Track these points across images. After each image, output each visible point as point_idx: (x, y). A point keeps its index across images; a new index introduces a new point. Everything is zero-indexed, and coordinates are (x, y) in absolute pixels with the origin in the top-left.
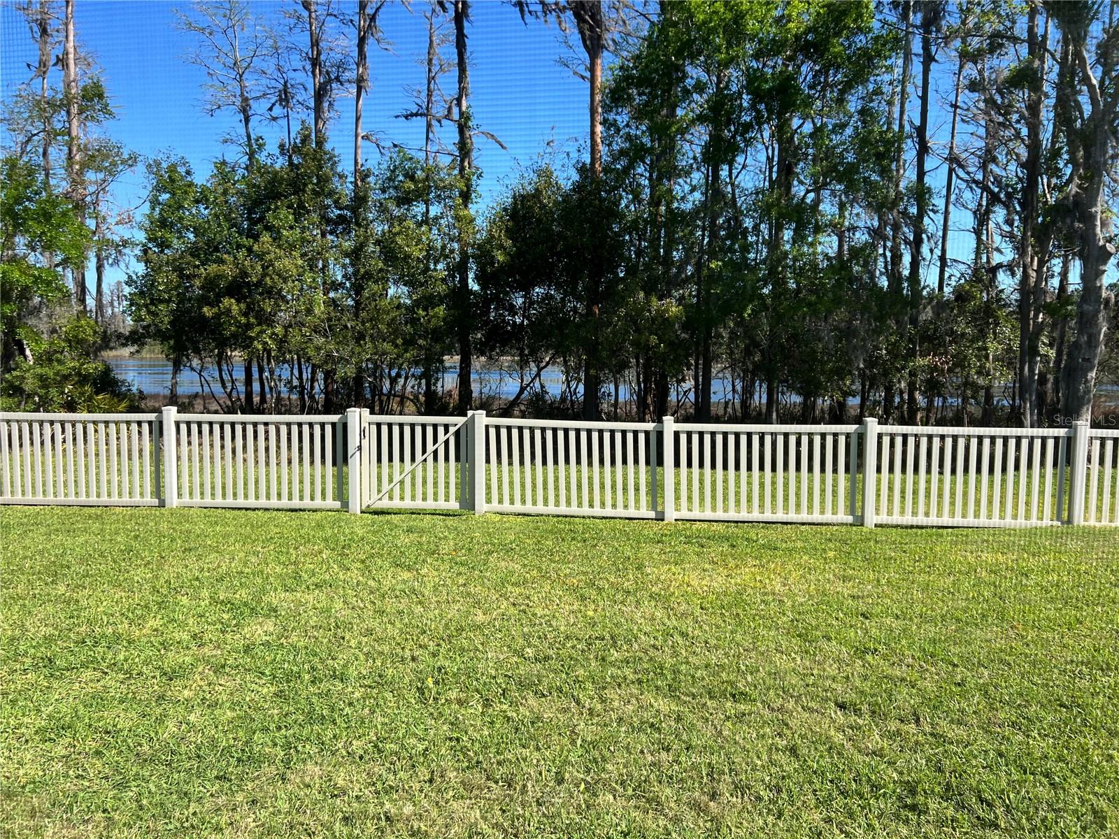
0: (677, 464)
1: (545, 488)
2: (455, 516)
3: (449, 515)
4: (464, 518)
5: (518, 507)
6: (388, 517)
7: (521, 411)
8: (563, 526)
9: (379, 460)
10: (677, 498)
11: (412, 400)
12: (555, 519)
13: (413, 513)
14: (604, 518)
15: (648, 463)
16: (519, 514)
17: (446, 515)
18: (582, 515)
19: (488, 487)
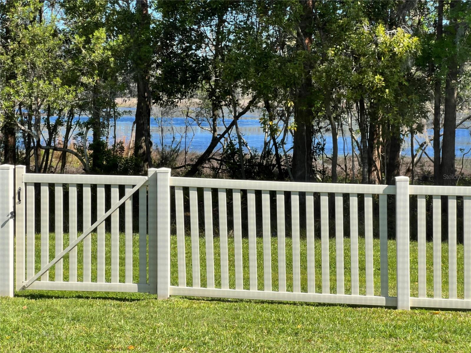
0: (414, 236)
1: (246, 266)
2: (132, 300)
3: (125, 300)
4: (143, 303)
5: (211, 290)
6: (49, 301)
7: (213, 168)
8: (268, 314)
9: (38, 229)
10: (414, 280)
11: (76, 155)
12: (259, 306)
13: (79, 297)
14: (320, 304)
15: (376, 235)
16: (213, 300)
17: (121, 300)
18: (292, 301)
19: (174, 265)
